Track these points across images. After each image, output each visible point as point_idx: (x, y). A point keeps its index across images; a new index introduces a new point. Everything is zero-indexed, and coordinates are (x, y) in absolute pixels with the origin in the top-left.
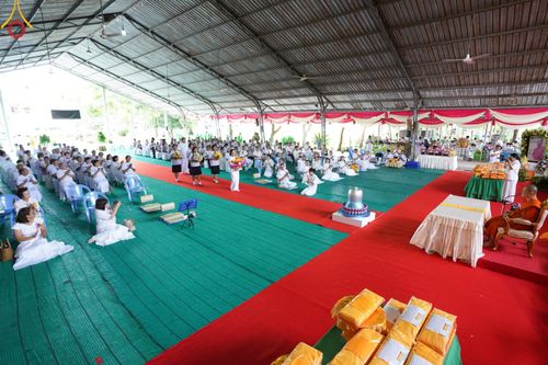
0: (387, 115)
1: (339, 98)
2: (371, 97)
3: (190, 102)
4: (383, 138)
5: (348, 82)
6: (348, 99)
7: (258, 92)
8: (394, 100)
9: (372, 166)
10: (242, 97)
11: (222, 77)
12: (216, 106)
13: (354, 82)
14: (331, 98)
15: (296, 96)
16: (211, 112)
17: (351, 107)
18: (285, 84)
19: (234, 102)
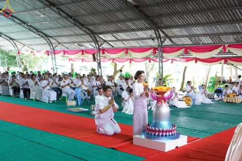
0: (225, 48)
1: (176, 31)
2: (208, 30)
3: (24, 35)
4: (227, 78)
5: (184, 13)
6: (186, 33)
7: (94, 24)
8: (233, 33)
9: (208, 101)
10: (78, 31)
11: (54, 5)
12: (53, 41)
13: (190, 12)
14: (169, 32)
15: (133, 30)
16: (48, 48)
17: (189, 42)
18: (120, 16)
19: (70, 37)
